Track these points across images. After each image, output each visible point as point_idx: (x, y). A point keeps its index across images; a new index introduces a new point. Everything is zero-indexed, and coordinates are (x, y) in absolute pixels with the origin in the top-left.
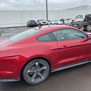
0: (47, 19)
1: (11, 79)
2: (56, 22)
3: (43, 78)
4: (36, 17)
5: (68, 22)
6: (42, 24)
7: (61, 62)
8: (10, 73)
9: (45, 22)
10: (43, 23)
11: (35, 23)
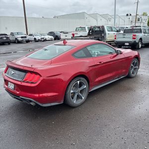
0: (27, 32)
1: (54, 102)
2: (43, 37)
3: (83, 98)
4: (6, 28)
5: (66, 36)
6: (20, 39)
7: (97, 80)
8: (53, 96)
9: (26, 37)
10: (22, 37)
11: (7, 38)
